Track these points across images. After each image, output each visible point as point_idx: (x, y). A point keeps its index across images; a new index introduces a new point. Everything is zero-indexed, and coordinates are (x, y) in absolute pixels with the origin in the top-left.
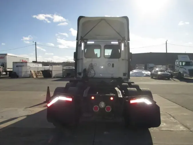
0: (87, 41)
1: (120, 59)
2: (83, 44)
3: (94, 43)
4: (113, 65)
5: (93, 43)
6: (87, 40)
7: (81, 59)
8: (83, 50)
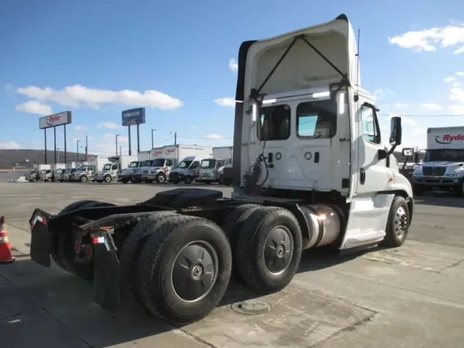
0: (262, 99)
1: (333, 139)
2: (255, 107)
3: (276, 102)
4: (317, 155)
5: (274, 101)
6: (263, 96)
7: (246, 144)
8: (254, 122)
